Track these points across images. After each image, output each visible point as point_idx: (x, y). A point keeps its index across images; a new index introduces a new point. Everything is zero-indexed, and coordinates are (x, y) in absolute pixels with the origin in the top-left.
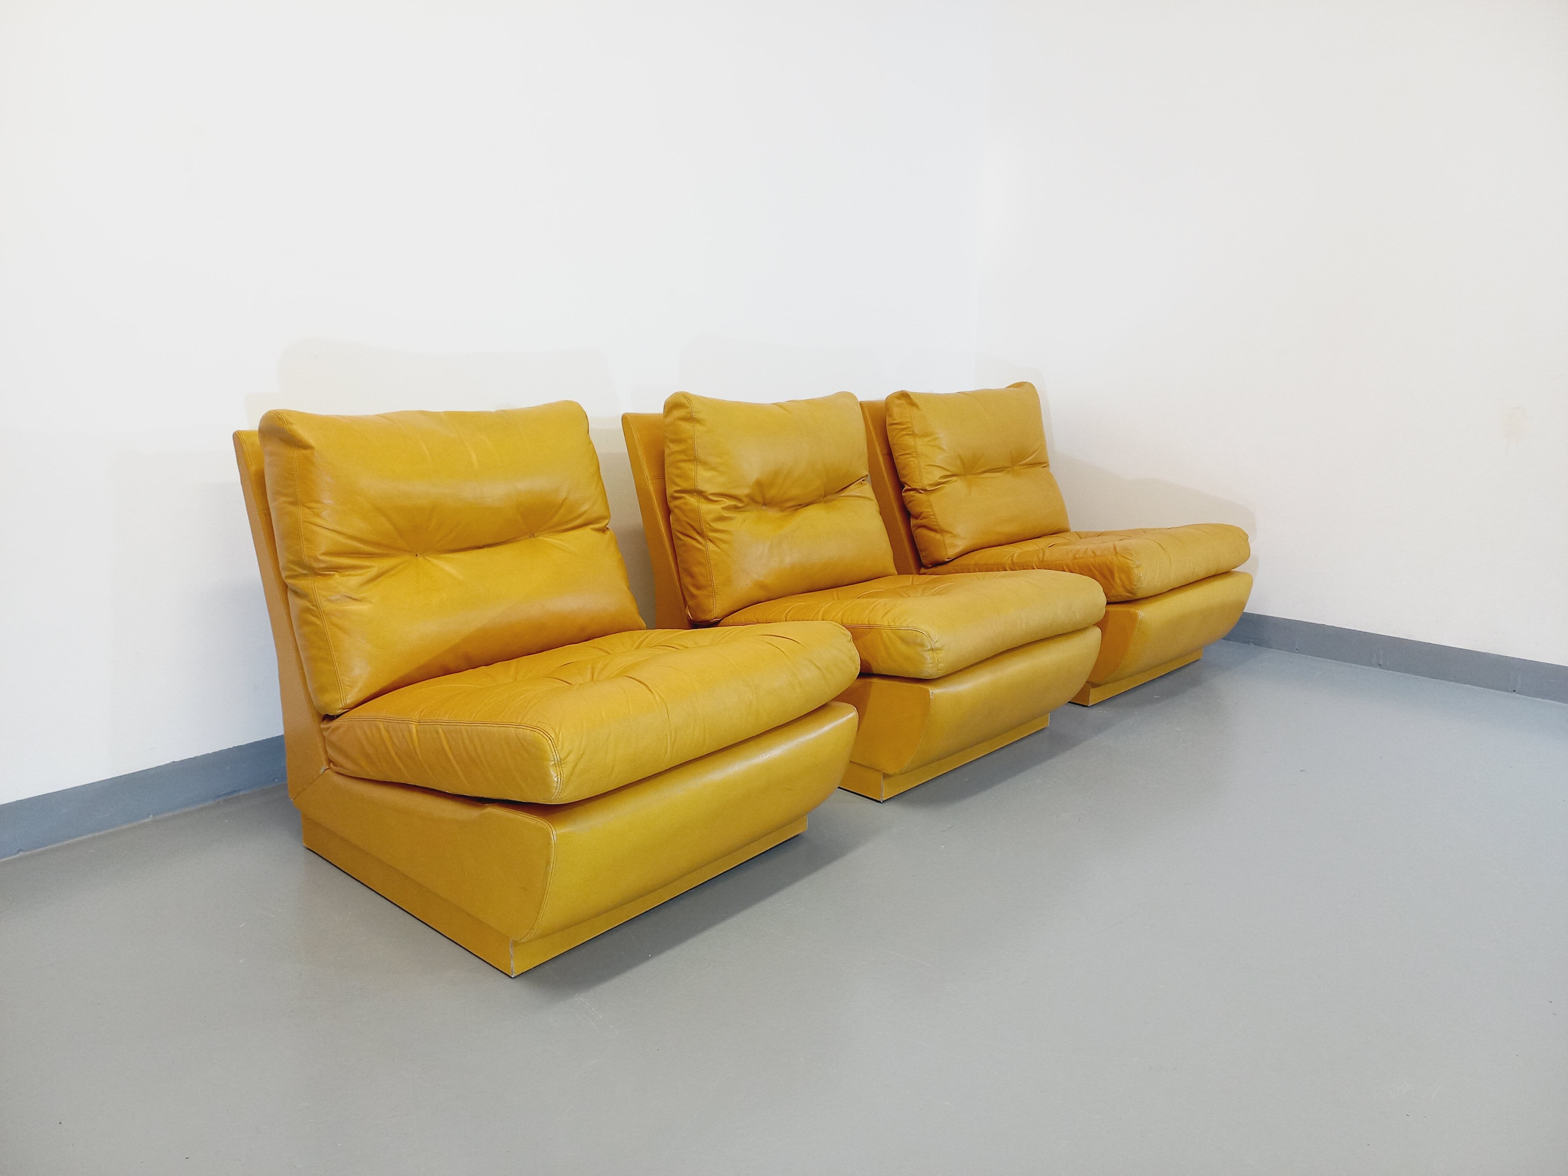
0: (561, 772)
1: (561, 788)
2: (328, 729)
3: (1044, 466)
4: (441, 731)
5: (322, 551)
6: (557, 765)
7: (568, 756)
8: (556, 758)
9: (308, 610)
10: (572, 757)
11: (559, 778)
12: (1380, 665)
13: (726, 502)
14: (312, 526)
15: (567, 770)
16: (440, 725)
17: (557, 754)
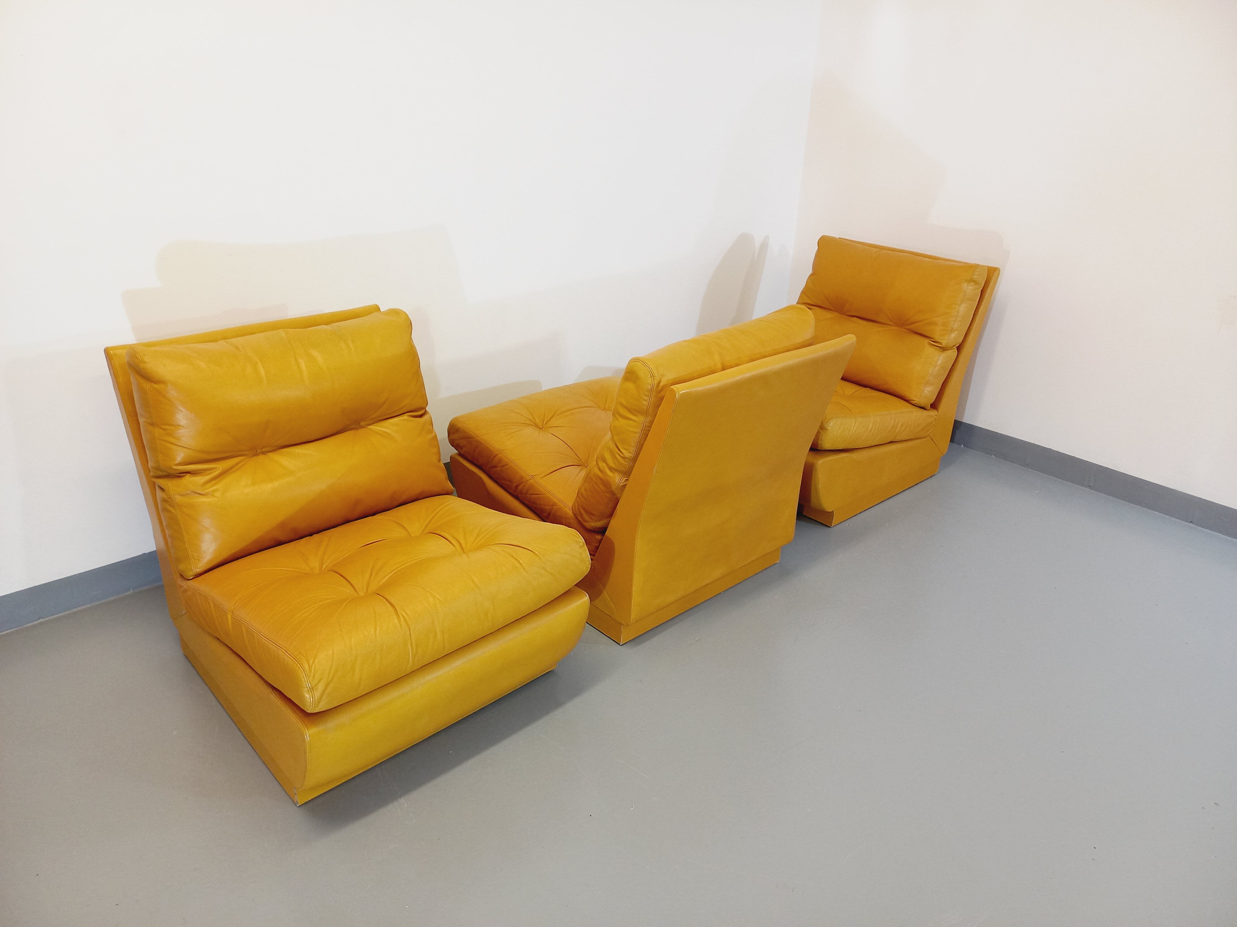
0: (313, 695)
1: (314, 705)
2: (181, 586)
5: (177, 461)
6: (309, 691)
7: (319, 682)
8: (309, 686)
10: (323, 681)
11: (312, 700)
14: (164, 443)
15: (317, 694)
16: (244, 623)
17: (309, 683)
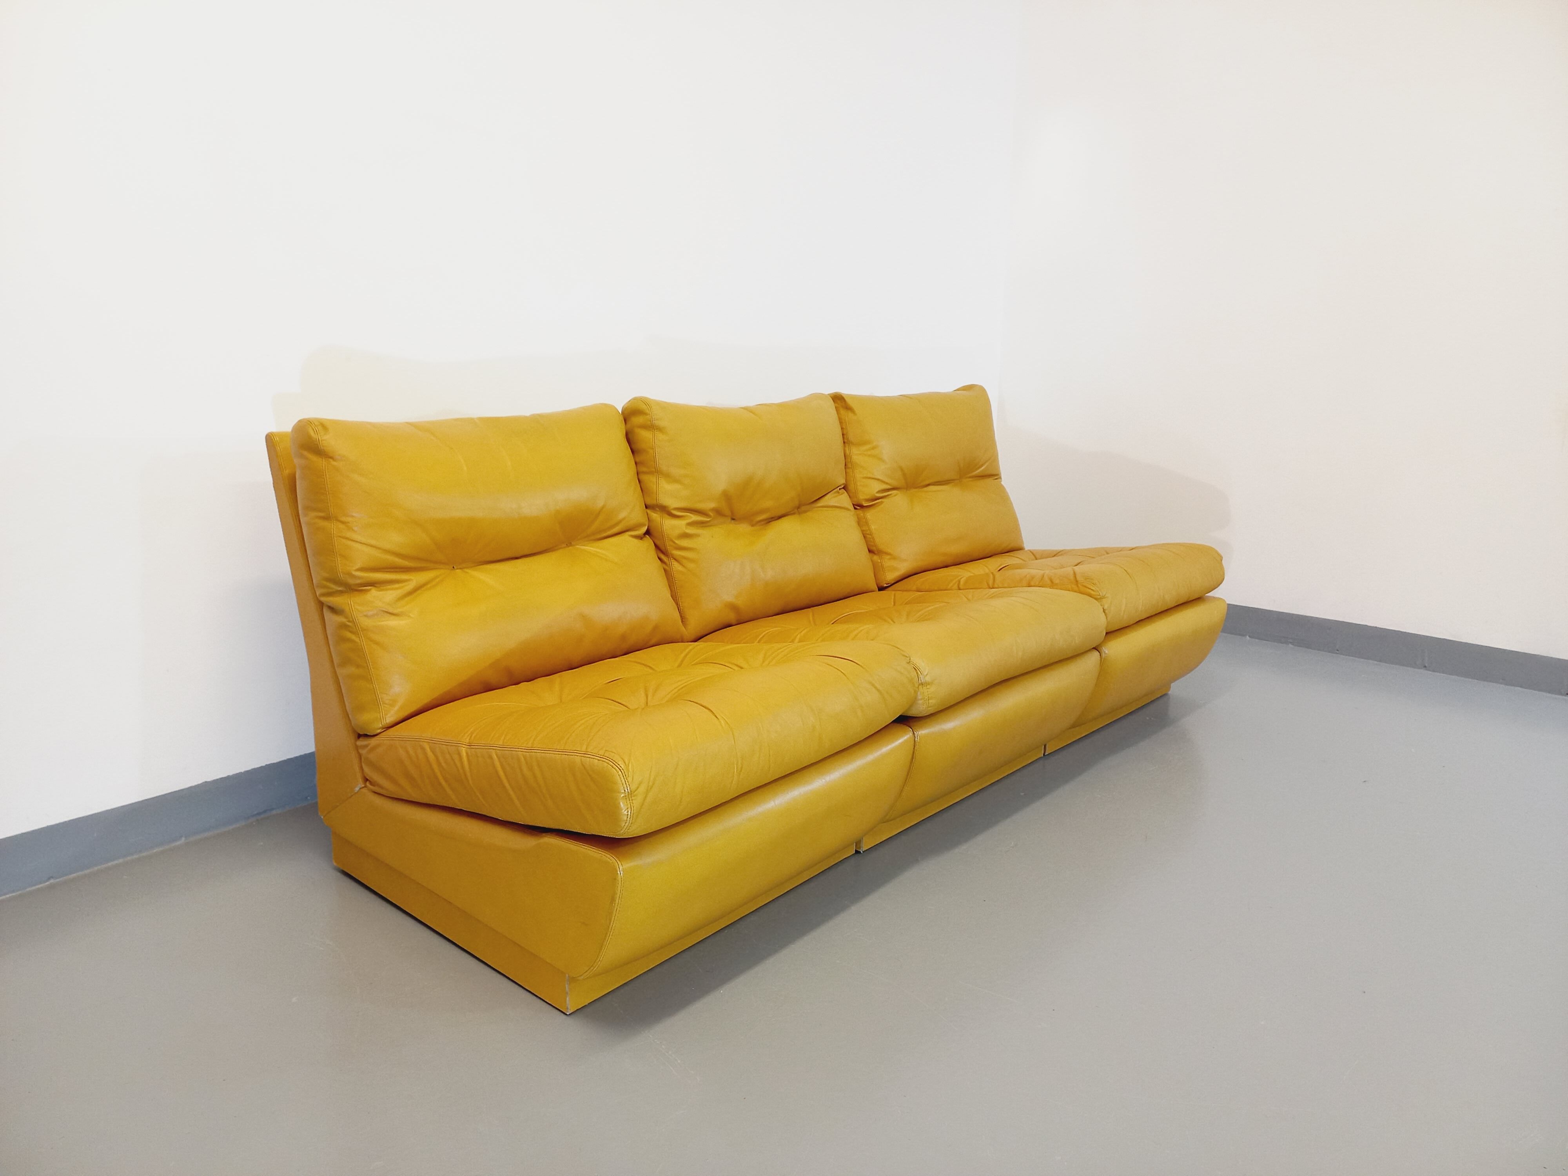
0: (632, 804)
1: (631, 822)
2: (366, 746)
3: (996, 478)
4: (495, 757)
5: (358, 566)
6: (626, 796)
7: (638, 788)
8: (626, 790)
9: (344, 626)
10: (642, 789)
11: (629, 811)
12: (1425, 667)
13: (692, 517)
14: (344, 541)
15: (637, 801)
16: (494, 749)
17: (628, 785)
